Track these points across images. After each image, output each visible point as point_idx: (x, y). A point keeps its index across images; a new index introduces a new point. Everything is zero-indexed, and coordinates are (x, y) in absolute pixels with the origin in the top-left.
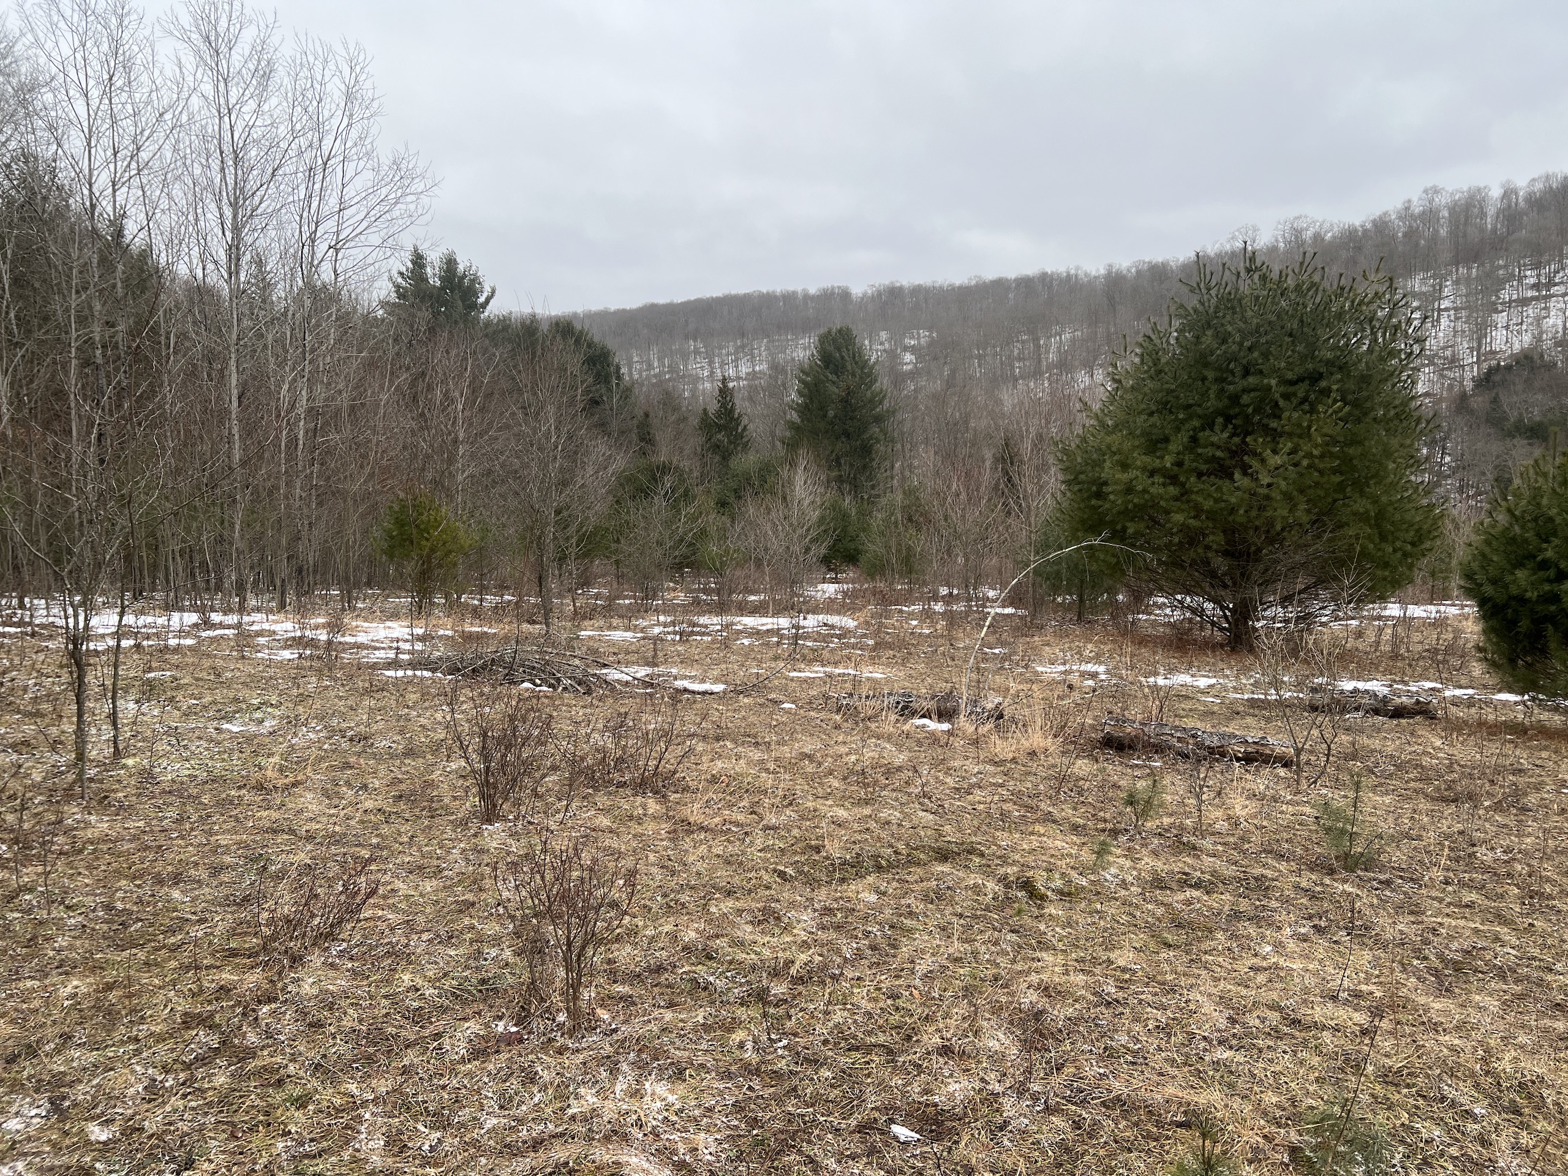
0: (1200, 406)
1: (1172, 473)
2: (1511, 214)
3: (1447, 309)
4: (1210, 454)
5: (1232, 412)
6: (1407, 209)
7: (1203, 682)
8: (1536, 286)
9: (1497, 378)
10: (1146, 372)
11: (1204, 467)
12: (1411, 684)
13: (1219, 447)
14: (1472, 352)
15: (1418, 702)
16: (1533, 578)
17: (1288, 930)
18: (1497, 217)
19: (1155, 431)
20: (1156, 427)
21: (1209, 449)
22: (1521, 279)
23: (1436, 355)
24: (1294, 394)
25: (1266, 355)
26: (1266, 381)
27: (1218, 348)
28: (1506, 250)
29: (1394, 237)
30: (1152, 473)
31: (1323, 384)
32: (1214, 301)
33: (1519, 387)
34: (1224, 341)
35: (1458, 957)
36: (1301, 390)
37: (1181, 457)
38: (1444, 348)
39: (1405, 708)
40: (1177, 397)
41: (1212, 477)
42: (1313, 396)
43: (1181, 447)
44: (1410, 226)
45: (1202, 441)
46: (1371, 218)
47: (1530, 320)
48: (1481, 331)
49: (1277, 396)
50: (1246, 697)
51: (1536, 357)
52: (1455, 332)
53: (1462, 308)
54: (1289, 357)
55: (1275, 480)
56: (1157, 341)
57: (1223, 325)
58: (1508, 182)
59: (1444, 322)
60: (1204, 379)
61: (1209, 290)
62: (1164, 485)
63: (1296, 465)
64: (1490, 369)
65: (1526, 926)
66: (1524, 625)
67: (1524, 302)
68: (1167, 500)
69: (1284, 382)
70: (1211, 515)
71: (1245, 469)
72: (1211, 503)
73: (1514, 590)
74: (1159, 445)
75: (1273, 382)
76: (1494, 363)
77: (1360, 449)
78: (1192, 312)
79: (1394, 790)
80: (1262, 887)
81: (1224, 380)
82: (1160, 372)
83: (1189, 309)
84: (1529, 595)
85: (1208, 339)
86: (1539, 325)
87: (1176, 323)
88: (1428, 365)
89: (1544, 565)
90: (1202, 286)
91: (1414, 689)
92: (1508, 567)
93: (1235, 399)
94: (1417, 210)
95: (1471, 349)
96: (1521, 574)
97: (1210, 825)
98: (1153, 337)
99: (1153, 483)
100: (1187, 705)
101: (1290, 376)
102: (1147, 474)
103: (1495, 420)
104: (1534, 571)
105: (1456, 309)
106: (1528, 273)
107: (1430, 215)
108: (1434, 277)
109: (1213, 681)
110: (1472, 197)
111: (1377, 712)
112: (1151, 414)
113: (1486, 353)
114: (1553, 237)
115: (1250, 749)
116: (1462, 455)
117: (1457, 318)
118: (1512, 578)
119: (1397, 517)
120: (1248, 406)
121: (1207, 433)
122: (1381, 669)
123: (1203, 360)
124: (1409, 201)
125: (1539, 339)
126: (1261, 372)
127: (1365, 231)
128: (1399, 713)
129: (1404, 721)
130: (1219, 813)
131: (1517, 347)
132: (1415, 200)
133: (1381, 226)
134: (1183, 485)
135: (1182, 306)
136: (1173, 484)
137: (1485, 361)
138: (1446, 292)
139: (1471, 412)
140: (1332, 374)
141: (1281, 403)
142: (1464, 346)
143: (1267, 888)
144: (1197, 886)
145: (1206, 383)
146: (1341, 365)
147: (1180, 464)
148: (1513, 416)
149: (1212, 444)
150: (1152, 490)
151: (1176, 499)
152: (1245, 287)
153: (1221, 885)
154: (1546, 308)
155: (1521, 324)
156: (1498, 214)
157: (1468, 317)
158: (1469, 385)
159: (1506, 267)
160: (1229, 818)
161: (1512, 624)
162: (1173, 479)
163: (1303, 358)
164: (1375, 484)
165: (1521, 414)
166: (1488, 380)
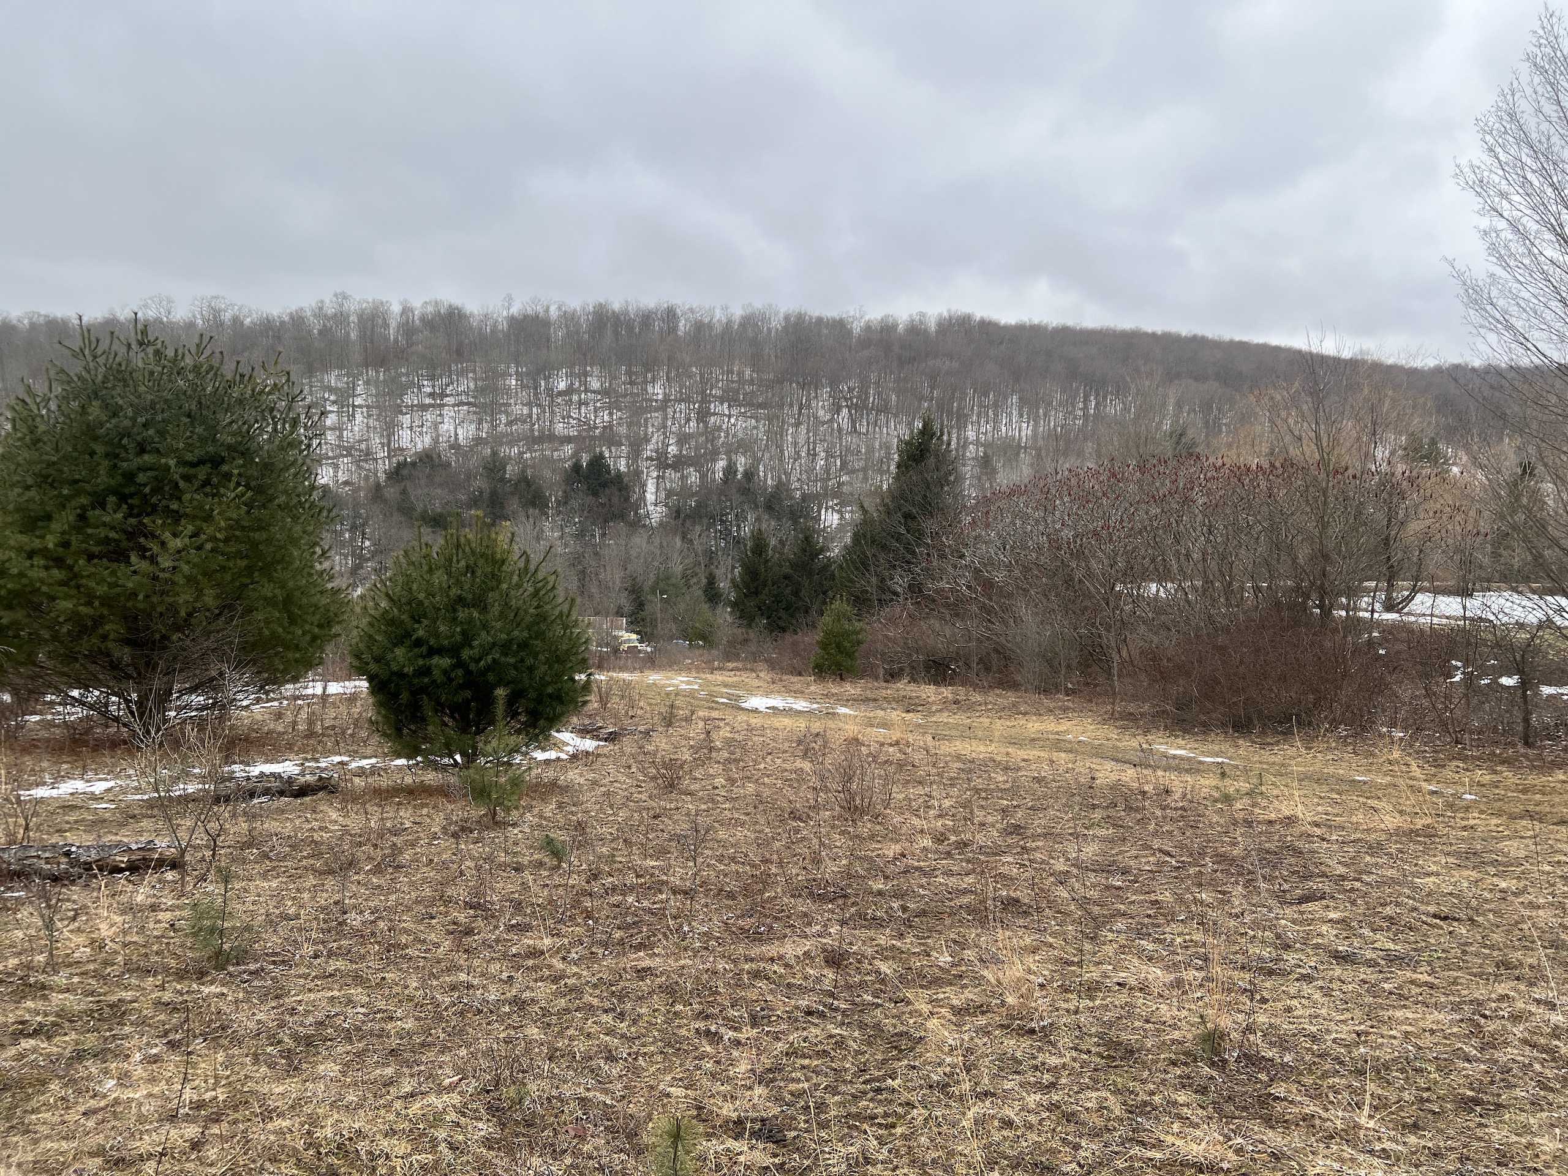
0: (89, 482)
1: (55, 555)
2: (408, 328)
3: (360, 406)
4: (102, 535)
5: (126, 491)
6: (321, 309)
7: (99, 787)
8: (432, 395)
9: (405, 472)
10: (19, 439)
11: (96, 550)
12: (322, 760)
13: (113, 528)
14: (383, 447)
15: (321, 778)
16: (410, 654)
17: (138, 1054)
18: (398, 330)
19: (32, 506)
20: (35, 502)
21: (100, 529)
22: (420, 387)
23: (352, 447)
24: (195, 476)
25: (162, 433)
26: (163, 461)
27: (107, 421)
28: (407, 360)
29: (310, 332)
30: (31, 555)
31: (225, 468)
32: (102, 370)
33: (423, 482)
34: (115, 415)
35: (311, 1031)
36: (202, 473)
37: (67, 537)
38: (360, 441)
39: (309, 786)
40: (61, 472)
41: (105, 560)
42: (215, 480)
43: (66, 527)
44: (324, 325)
45: (92, 521)
46: (288, 311)
47: (429, 424)
48: (390, 429)
49: (176, 477)
50: (146, 797)
51: (434, 456)
52: (368, 427)
53: (373, 407)
54: (187, 438)
55: (176, 564)
56: (34, 407)
57: (113, 397)
58: (406, 300)
59: (359, 418)
60: (92, 453)
61: (95, 357)
62: (47, 568)
63: (199, 548)
64: (399, 464)
65: (378, 981)
66: (405, 696)
67: (424, 407)
68: (49, 585)
69: (182, 463)
70: (106, 601)
71: (143, 551)
72: (106, 588)
73: (394, 667)
74: (40, 524)
75: (172, 462)
76: (401, 458)
77: (264, 535)
78: (75, 379)
79: (285, 872)
80: (118, 1012)
81: (117, 456)
82: (38, 440)
83: (72, 374)
84: (406, 670)
85: (95, 411)
86: (436, 429)
87: (58, 389)
88: (346, 456)
89: (418, 643)
90: (87, 352)
91: (323, 765)
92: (390, 646)
93: (130, 477)
94: (330, 311)
95: (383, 445)
96: (399, 652)
97: (68, 955)
98: (28, 400)
99: (32, 566)
100: (72, 817)
101: (189, 457)
102: (24, 555)
103: (406, 510)
104: (411, 648)
105: (368, 407)
106: (425, 383)
107: (341, 318)
108: (348, 375)
109: (112, 784)
110: (376, 308)
111: (282, 793)
112: (28, 488)
113: (395, 450)
114: (443, 355)
115: (134, 857)
116: (380, 540)
117: (369, 416)
118: (392, 655)
119: (305, 601)
120: (145, 485)
121: (97, 512)
122: (296, 749)
123: (90, 432)
124: (322, 302)
125: (436, 441)
126: (158, 451)
127: (282, 323)
128: (303, 791)
129: (307, 799)
130: (80, 939)
131: (420, 447)
132: (327, 301)
133: (298, 320)
134: (70, 568)
135: (62, 371)
136: (59, 568)
137: (394, 456)
138: (359, 390)
139: (385, 501)
140: (234, 459)
141: (181, 484)
142: (376, 441)
143: (124, 1013)
144: (36, 1033)
145: (95, 457)
146: (243, 450)
147: (66, 545)
148: (420, 507)
149: (104, 524)
150: (30, 573)
151: (64, 583)
152: (138, 360)
153: (67, 1024)
154: (441, 415)
155: (422, 426)
156: (398, 328)
157: (379, 415)
158: (382, 477)
159: (407, 375)
160: (93, 941)
161: (395, 696)
162: (59, 562)
163: (203, 440)
164: (283, 569)
165: (425, 506)
166: (398, 473)
